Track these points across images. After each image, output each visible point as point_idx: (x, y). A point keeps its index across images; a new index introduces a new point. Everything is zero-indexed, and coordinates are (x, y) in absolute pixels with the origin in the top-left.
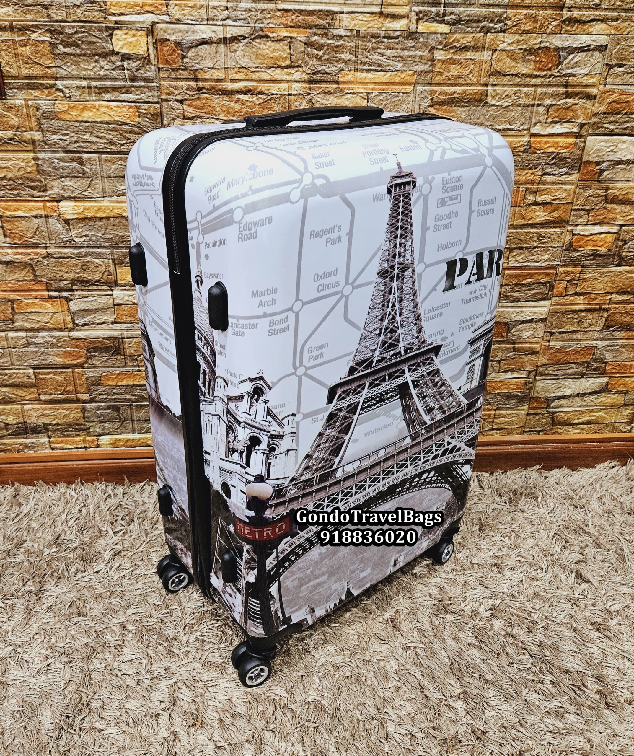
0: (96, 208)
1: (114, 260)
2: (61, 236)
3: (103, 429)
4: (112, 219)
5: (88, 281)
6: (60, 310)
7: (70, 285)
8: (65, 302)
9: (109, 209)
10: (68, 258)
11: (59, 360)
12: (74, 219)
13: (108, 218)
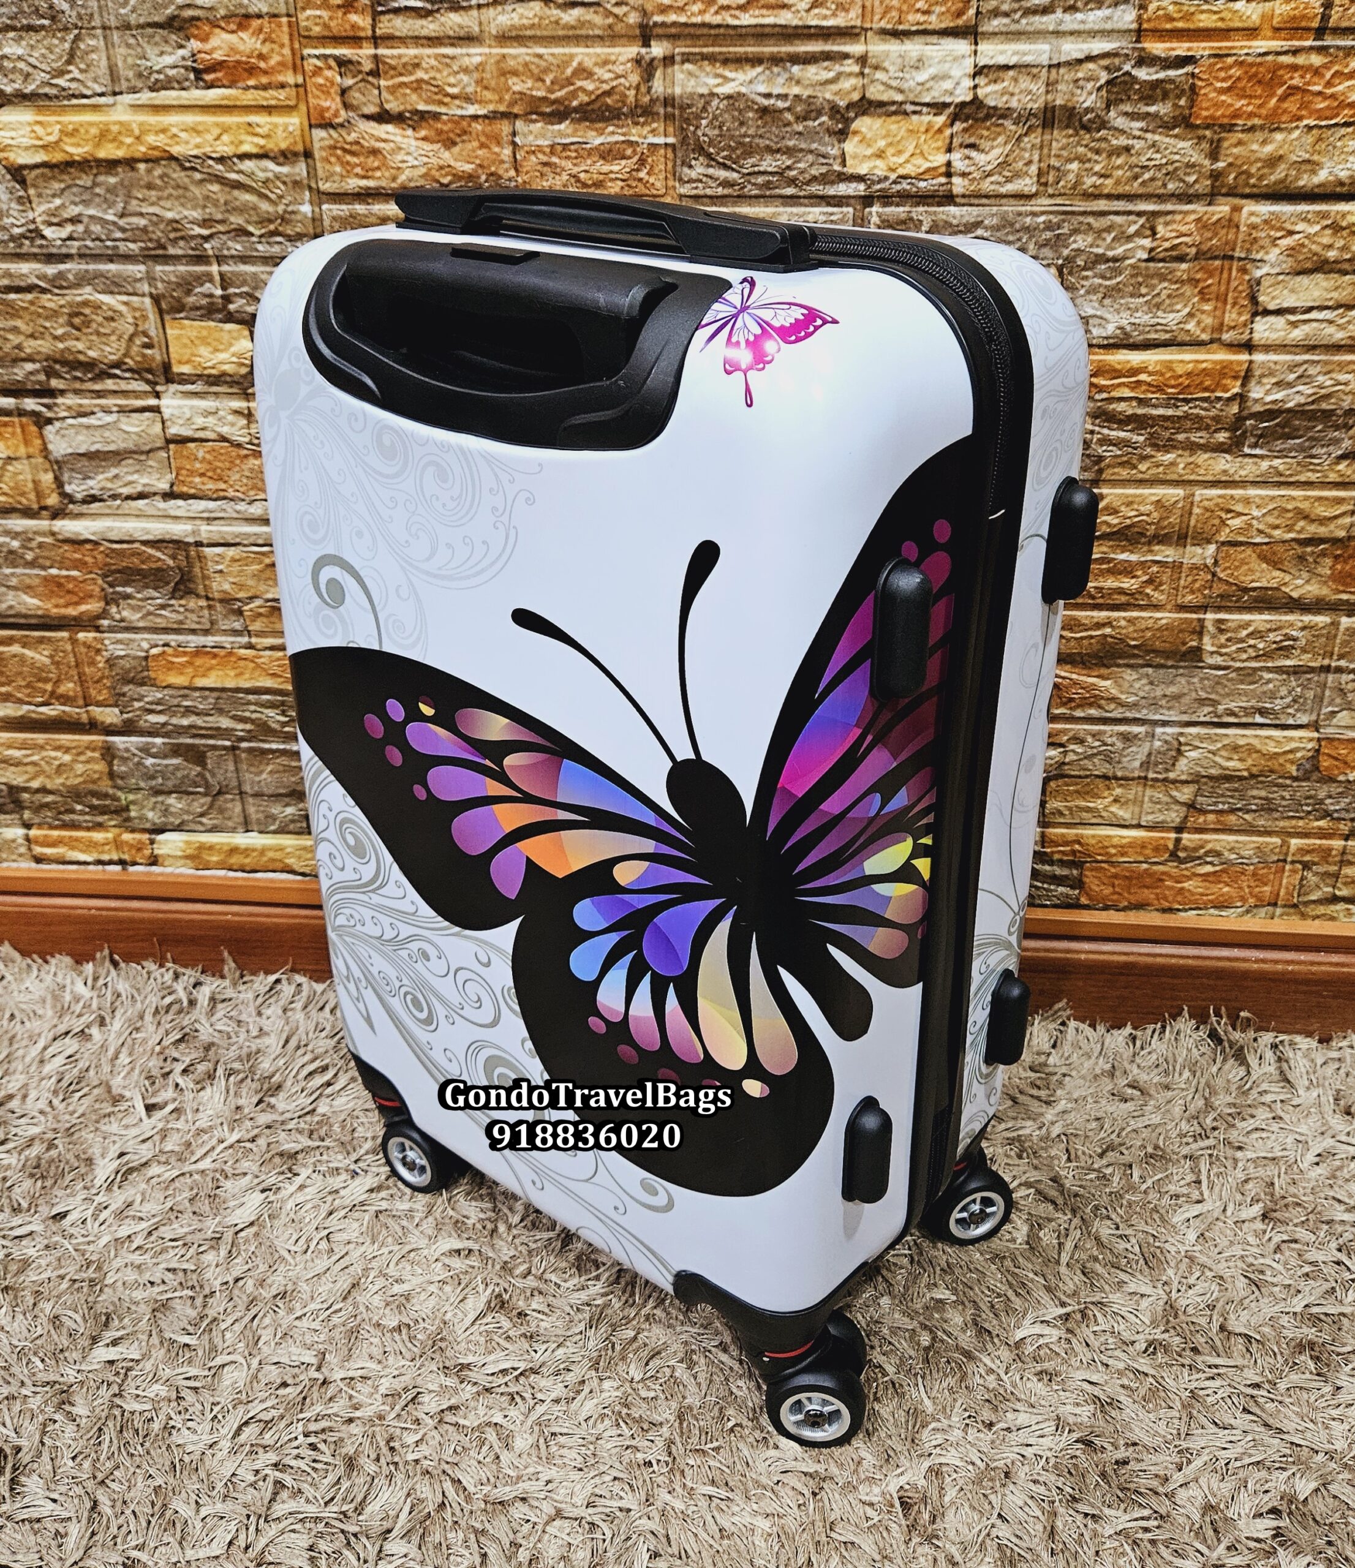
0: (94, 131)
1: (156, 299)
2: (7, 221)
3: (166, 812)
4: (142, 166)
5: (89, 366)
6: (22, 451)
7: (42, 377)
8: (34, 429)
9: (130, 132)
10: (29, 289)
11: (31, 603)
12: (36, 166)
13: (130, 163)
